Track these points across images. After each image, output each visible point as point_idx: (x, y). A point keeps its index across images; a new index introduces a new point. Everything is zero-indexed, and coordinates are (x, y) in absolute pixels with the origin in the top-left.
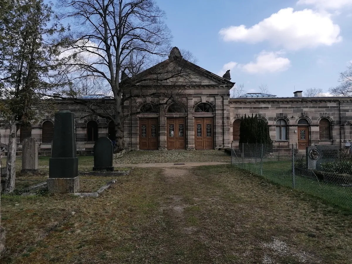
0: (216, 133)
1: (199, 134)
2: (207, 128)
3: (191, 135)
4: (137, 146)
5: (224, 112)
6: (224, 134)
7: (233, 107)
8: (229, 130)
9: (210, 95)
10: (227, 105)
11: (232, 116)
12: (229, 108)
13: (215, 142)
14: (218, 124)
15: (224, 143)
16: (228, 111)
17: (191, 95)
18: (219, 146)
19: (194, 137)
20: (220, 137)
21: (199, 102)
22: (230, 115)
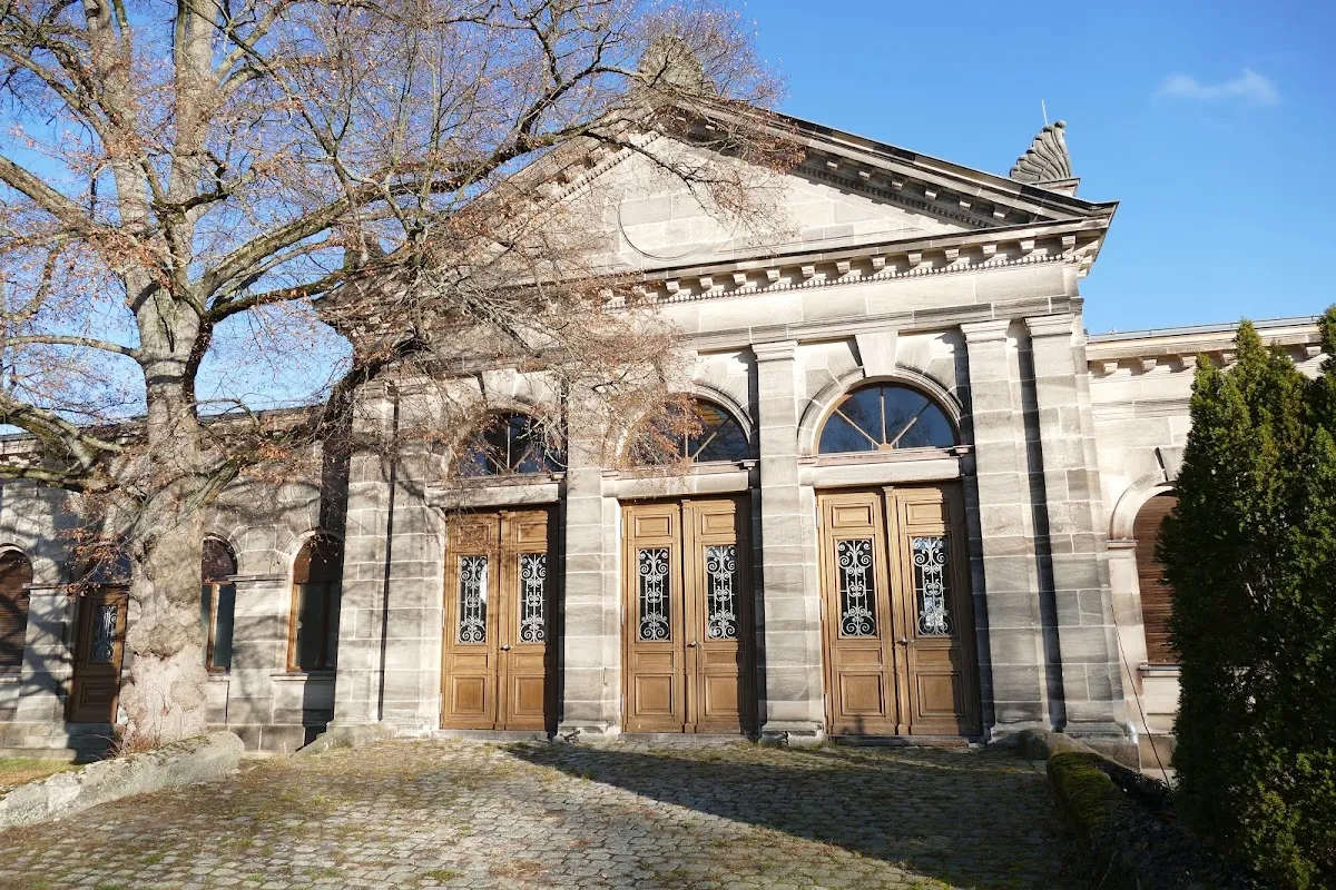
0: (991, 605)
1: (858, 613)
2: (918, 570)
3: (787, 625)
4: (416, 705)
5: (1044, 437)
6: (1061, 612)
7: (1122, 397)
8: (1101, 575)
9: (919, 314)
10: (1062, 381)
11: (1122, 473)
12: (1082, 404)
13: (983, 679)
14: (1000, 528)
15: (1066, 686)
16: (1074, 423)
17: (781, 328)
18: (1021, 714)
19: (813, 640)
20: (1026, 638)
21: (841, 378)
22: (1095, 462)
